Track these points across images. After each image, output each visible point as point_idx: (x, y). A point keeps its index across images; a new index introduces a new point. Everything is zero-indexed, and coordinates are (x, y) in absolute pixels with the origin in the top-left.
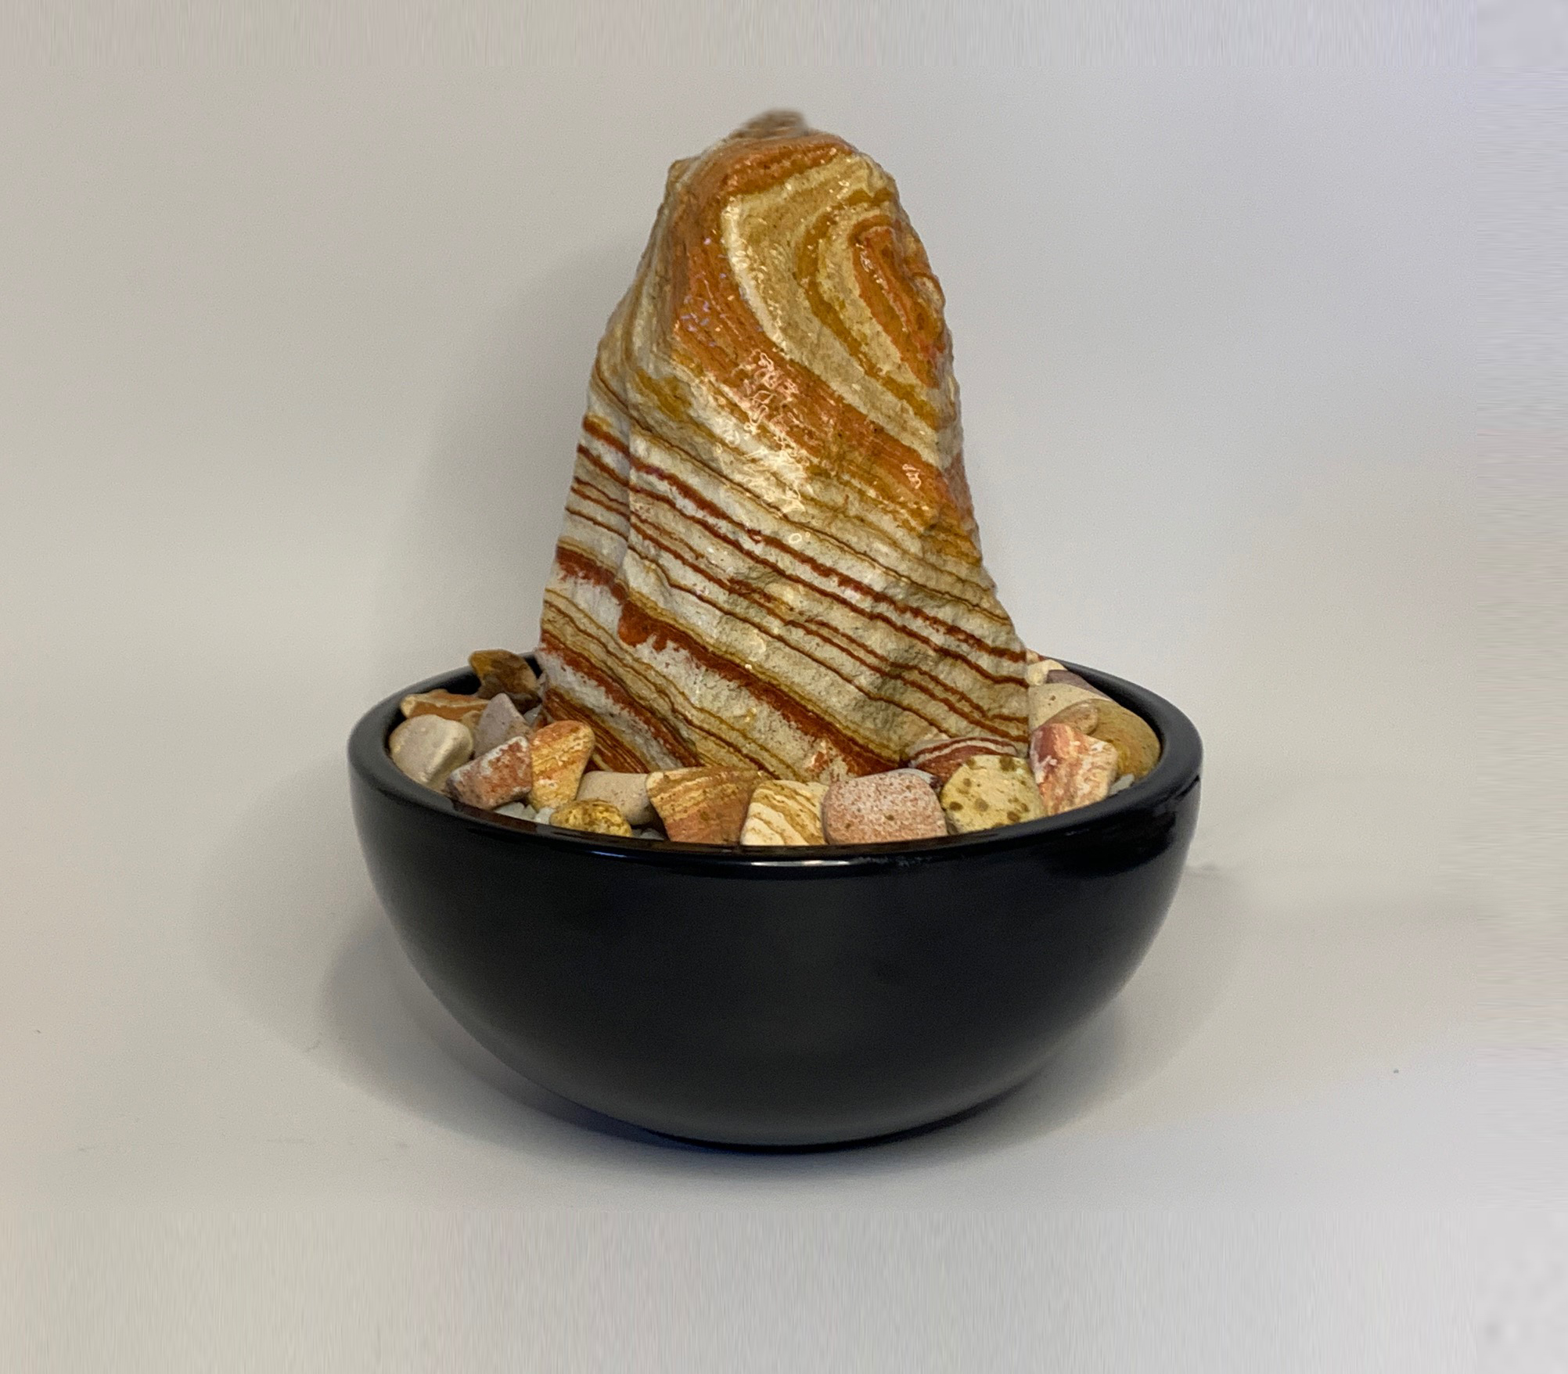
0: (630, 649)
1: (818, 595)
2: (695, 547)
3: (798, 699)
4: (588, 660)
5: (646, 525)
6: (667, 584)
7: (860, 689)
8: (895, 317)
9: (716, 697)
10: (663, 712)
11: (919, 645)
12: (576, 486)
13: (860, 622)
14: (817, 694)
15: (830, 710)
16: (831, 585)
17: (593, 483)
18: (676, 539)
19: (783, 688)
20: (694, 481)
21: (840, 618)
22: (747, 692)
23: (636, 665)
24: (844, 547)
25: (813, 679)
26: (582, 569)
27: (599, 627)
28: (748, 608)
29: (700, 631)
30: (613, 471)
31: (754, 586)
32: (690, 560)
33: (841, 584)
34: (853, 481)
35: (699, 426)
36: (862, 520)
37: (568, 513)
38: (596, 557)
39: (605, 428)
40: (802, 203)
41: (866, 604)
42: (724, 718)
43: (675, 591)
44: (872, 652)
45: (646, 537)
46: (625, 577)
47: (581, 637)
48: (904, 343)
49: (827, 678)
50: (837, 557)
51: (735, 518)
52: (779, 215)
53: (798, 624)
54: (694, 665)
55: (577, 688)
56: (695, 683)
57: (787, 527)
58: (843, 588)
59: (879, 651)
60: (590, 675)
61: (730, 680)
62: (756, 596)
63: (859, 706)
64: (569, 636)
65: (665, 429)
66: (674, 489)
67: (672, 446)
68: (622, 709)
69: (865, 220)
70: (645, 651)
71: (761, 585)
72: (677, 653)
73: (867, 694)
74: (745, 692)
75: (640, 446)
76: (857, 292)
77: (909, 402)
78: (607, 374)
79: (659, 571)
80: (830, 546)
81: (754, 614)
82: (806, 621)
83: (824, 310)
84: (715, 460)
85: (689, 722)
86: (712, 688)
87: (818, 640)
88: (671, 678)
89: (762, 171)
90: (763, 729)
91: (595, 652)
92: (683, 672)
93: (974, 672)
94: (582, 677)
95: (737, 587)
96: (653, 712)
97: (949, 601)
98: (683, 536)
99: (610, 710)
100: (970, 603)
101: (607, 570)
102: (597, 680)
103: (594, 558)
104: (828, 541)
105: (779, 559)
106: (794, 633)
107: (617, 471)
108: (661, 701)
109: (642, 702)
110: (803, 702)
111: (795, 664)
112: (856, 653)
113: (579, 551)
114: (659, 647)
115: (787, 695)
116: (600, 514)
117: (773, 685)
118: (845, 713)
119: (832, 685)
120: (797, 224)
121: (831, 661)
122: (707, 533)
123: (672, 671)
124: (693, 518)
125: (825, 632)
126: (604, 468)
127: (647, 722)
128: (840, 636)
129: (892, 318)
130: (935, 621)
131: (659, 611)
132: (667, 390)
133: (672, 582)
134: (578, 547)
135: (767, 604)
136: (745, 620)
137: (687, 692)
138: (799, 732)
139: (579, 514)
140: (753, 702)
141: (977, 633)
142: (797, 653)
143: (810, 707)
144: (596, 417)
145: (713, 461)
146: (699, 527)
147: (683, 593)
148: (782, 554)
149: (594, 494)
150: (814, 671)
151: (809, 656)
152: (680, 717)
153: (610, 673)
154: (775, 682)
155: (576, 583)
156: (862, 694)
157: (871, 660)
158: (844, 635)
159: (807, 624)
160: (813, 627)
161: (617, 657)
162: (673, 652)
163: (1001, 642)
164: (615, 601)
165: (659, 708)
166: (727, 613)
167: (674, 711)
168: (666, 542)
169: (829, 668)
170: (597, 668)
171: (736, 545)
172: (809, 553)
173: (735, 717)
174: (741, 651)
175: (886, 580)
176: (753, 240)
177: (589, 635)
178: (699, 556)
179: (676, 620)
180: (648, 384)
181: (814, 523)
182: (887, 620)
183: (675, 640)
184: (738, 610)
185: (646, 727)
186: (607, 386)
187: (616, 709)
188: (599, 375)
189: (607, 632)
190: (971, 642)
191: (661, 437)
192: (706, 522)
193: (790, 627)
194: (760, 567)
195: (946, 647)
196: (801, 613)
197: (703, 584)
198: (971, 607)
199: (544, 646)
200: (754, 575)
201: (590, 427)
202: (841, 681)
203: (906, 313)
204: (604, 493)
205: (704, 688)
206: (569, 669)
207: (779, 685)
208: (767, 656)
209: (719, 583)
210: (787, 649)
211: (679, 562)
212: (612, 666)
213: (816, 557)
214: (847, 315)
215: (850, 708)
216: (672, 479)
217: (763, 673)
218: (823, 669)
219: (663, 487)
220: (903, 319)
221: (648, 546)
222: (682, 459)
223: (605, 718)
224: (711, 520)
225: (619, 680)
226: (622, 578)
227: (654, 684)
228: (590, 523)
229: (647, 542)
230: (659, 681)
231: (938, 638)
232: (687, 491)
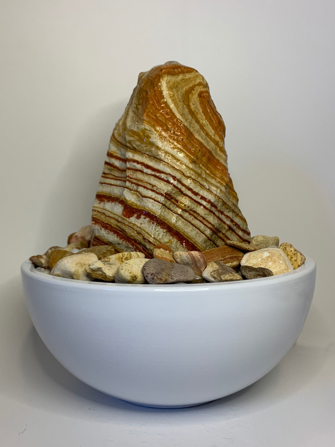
0: (127, 219)
1: (193, 201)
2: (152, 183)
3: (186, 237)
4: (110, 225)
5: (132, 179)
6: (140, 196)
7: (206, 235)
8: (212, 121)
9: (159, 234)
10: (140, 240)
11: (223, 224)
12: (104, 175)
13: (207, 212)
14: (192, 236)
15: (196, 242)
16: (198, 199)
17: (110, 173)
18: (144, 182)
19: (181, 233)
20: (151, 163)
21: (200, 210)
22: (169, 234)
23: (130, 225)
24: (202, 186)
25: (191, 231)
26: (106, 199)
27: (114, 214)
28: (170, 204)
29: (154, 211)
30: (118, 167)
31: (173, 196)
32: (150, 188)
33: (201, 199)
34: (203, 167)
35: (152, 144)
36: (206, 180)
37: (100, 184)
38: (112, 195)
39: (115, 154)
40: (184, 82)
41: (208, 206)
42: (161, 242)
43: (144, 199)
44: (210, 223)
45: (132, 183)
46: (125, 197)
47: (107, 218)
48: (215, 128)
49: (196, 231)
50: (200, 189)
51: (167, 172)
52: (177, 84)
53: (187, 211)
54: (151, 223)
55: (106, 236)
56: (152, 229)
57: (184, 177)
58: (201, 200)
59: (213, 223)
60: (111, 230)
61: (164, 229)
62: (173, 200)
63: (205, 242)
64: (103, 218)
65: (140, 148)
66: (143, 167)
67: (142, 153)
68: (123, 241)
69: (202, 91)
70: (133, 219)
71: (175, 196)
72: (145, 220)
73: (208, 238)
74: (168, 234)
75: (130, 155)
76: (201, 111)
77: (217, 146)
78: (117, 137)
79: (138, 193)
80: (198, 185)
81: (172, 207)
82: (190, 210)
83: (192, 113)
84: (158, 155)
85: (150, 242)
86: (157, 231)
87: (193, 217)
88: (143, 228)
89: (172, 70)
90: (174, 248)
91: (113, 222)
92: (147, 226)
93: (237, 236)
94: (108, 231)
95: (167, 196)
96: (135, 241)
97: (231, 211)
98: (147, 181)
99: (118, 242)
100: (236, 213)
101: (116, 198)
102: (113, 232)
103: (111, 195)
104: (197, 184)
105: (181, 188)
106: (185, 214)
107: (119, 167)
108: (139, 236)
109: (131, 238)
110: (188, 239)
111: (185, 225)
112: (205, 223)
113: (105, 194)
114: (138, 217)
115: (182, 235)
116: (112, 182)
117: (178, 232)
118: (201, 244)
119: (197, 233)
120: (183, 88)
121: (197, 225)
122: (156, 179)
123: (143, 226)
124: (151, 175)
125: (195, 215)
126: (115, 167)
127: (133, 245)
128: (200, 217)
129: (211, 121)
130: (227, 217)
131: (138, 206)
132: (141, 134)
133: (143, 196)
134: (105, 193)
135: (176, 203)
136: (169, 209)
137: (149, 232)
138: (186, 249)
139: (105, 183)
140: (171, 238)
141: (238, 223)
142: (186, 221)
143: (190, 241)
144: (112, 151)
145: (158, 156)
146: (153, 177)
147: (147, 199)
148: (182, 186)
149: (111, 176)
150: (191, 228)
151: (190, 222)
152: (147, 241)
153: (119, 229)
154: (179, 231)
155: (104, 204)
156: (206, 237)
157: (210, 226)
158: (201, 216)
159: (190, 211)
160: (192, 213)
161: (122, 223)
162: (143, 219)
163: (244, 228)
164: (120, 205)
165: (138, 239)
166: (163, 205)
167: (144, 239)
168: (140, 183)
169: (196, 227)
170: (114, 228)
171: (168, 182)
172: (191, 187)
173: (165, 242)
174: (168, 219)
175: (215, 199)
176: (170, 88)
177: (111, 217)
178: (153, 186)
179: (145, 209)
180: (134, 133)
181: (192, 177)
182: (214, 214)
183: (144, 215)
184: (167, 205)
185: (132, 247)
186: (116, 140)
187: (121, 242)
188: (114, 137)
189: (118, 215)
190: (237, 226)
191: (138, 151)
192: (156, 175)
193: (184, 211)
194: (176, 189)
195: (230, 226)
196: (188, 207)
197: (155, 196)
198: (236, 215)
199: (93, 222)
200: (174, 192)
201: (110, 155)
202: (200, 232)
203: (215, 120)
204: (114, 176)
205: (155, 231)
206: (103, 229)
207: (180, 232)
208: (176, 221)
209: (162, 195)
210: (183, 220)
211: (145, 189)
212: (120, 226)
213: (193, 189)
214: (199, 116)
215: (203, 242)
216: (143, 164)
217: (175, 227)
218: (194, 228)
219: (139, 167)
220: (214, 122)
221: (133, 186)
222: (146, 157)
223: (116, 245)
224: (158, 174)
225: (123, 231)
226: (124, 198)
227: (136, 231)
228: (109, 185)
229: (133, 185)
230: (138, 229)
231: (228, 222)
232: (148, 167)
